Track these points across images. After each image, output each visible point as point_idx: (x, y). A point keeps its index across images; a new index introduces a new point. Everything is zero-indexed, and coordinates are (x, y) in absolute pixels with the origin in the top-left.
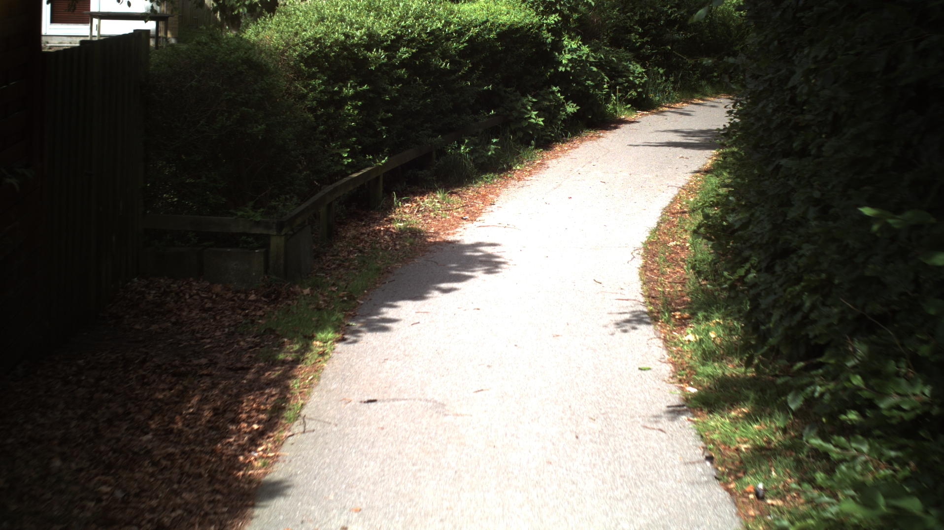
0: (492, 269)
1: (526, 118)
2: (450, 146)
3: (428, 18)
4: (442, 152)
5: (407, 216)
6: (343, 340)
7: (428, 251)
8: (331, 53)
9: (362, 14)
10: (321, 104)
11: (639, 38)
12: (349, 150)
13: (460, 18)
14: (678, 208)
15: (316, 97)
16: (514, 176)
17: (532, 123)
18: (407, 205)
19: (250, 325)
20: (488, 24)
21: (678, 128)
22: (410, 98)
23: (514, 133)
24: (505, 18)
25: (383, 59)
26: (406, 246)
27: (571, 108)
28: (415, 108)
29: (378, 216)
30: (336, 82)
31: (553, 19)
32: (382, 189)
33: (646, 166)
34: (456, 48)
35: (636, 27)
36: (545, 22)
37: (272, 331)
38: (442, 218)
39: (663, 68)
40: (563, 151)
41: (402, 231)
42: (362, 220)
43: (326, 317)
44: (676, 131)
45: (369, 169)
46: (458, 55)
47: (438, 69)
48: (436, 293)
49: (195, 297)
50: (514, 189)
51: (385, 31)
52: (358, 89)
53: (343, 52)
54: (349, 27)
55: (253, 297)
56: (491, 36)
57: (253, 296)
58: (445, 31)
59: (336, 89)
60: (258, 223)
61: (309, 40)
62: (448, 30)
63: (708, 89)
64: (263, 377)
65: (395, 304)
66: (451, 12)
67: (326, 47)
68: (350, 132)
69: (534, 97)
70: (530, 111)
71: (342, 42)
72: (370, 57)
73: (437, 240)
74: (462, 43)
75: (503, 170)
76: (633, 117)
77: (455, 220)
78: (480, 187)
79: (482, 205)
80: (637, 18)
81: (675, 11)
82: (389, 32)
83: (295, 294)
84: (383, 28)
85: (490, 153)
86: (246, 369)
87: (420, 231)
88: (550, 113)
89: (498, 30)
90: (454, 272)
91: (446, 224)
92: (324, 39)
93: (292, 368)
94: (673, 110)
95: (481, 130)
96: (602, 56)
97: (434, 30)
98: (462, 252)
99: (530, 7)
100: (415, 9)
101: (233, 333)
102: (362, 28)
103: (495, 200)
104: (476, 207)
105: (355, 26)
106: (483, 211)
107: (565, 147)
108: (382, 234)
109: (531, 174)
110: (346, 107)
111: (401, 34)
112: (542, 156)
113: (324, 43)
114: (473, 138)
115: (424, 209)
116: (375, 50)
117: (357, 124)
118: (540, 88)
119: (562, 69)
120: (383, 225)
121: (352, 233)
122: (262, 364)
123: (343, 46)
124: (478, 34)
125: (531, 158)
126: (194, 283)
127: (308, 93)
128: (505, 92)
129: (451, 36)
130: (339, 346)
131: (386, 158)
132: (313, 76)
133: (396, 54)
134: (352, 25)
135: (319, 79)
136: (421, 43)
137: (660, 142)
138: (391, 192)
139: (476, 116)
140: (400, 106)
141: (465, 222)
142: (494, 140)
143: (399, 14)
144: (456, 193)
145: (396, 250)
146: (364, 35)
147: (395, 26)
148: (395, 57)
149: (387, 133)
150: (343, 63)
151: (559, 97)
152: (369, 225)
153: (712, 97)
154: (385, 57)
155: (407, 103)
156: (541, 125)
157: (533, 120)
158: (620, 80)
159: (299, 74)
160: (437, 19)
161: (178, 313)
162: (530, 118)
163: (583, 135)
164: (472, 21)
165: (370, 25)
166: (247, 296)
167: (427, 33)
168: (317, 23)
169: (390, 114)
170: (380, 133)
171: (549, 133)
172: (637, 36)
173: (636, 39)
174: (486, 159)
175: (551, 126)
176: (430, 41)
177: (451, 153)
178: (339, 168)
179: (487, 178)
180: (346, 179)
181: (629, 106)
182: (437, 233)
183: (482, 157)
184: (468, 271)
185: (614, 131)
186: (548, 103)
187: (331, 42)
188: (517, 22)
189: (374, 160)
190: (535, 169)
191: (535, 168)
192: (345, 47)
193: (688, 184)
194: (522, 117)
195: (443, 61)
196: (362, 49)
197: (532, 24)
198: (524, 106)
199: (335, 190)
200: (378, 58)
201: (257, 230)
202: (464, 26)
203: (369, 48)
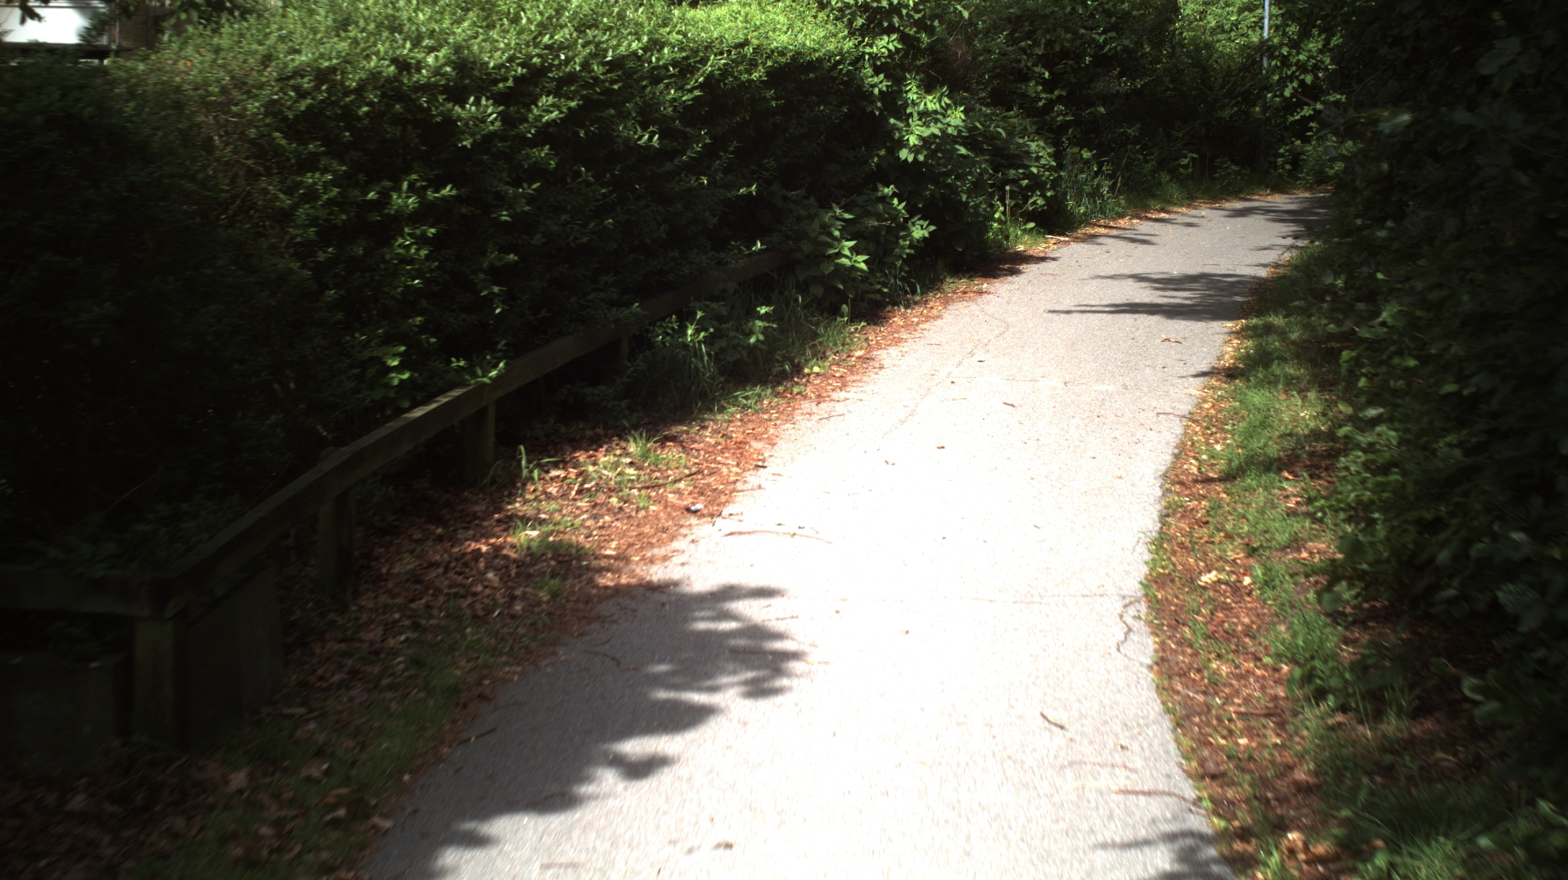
0: (764, 679)
1: (830, 256)
2: (661, 326)
3: (608, 29)
4: (642, 342)
5: (553, 506)
7: (597, 617)
8: (360, 107)
10: (328, 233)
11: (1044, 91)
12: (403, 348)
13: (685, 35)
14: (1194, 470)
15: (317, 218)
16: (808, 389)
17: (843, 266)
18: (554, 473)
20: (748, 50)
21: (1138, 270)
22: (564, 217)
23: (803, 288)
24: (784, 38)
25: (492, 123)
26: (539, 603)
27: (920, 230)
28: (576, 239)
30: (374, 178)
31: (885, 44)
32: (492, 440)
33: (1094, 361)
34: (674, 100)
35: (1037, 69)
36: (868, 50)
38: (638, 510)
39: (1091, 150)
40: (908, 326)
41: (532, 556)
44: (1138, 278)
45: (456, 393)
46: (679, 118)
47: (632, 148)
48: (608, 779)
50: (809, 424)
51: (503, 57)
52: (431, 195)
53: (393, 106)
54: (408, 45)
56: (755, 76)
58: (650, 62)
59: (372, 195)
61: (299, 73)
62: (658, 59)
63: (1174, 190)
66: (666, 21)
67: (348, 92)
68: (410, 302)
69: (846, 209)
70: (838, 240)
71: (389, 80)
72: (459, 118)
73: (624, 580)
74: (691, 91)
75: (782, 377)
76: (1039, 249)
77: (669, 515)
78: (730, 422)
79: (735, 469)
80: (1039, 51)
81: (1111, 38)
82: (511, 59)
83: (203, 792)
84: (498, 48)
85: (753, 340)
87: (580, 553)
88: (878, 245)
89: (769, 63)
90: (662, 695)
91: (647, 529)
92: (343, 73)
94: (1115, 232)
95: (731, 286)
96: (978, 125)
97: (624, 57)
98: (686, 620)
99: (837, 19)
100: (578, 8)
102: (441, 46)
103: (766, 454)
104: (720, 474)
105: (426, 42)
106: (739, 486)
108: (482, 565)
109: (844, 386)
110: (400, 241)
111: (542, 64)
112: (867, 339)
113: (342, 82)
114: (714, 305)
115: (597, 484)
116: (472, 99)
117: (425, 281)
118: (856, 189)
119: (904, 154)
120: (487, 535)
121: (407, 562)
123: (392, 91)
124: (725, 71)
125: (843, 345)
127: (295, 207)
128: (785, 198)
129: (663, 72)
131: (501, 365)
132: (309, 164)
133: (528, 111)
134: (417, 39)
135: (326, 170)
136: (590, 86)
137: (1109, 302)
138: (516, 446)
139: (722, 255)
140: (538, 236)
141: (693, 520)
142: (763, 310)
143: (539, 17)
144: (673, 439)
146: (445, 64)
147: (526, 44)
148: (526, 120)
149: (503, 302)
150: (392, 132)
151: (894, 208)
152: (451, 538)
153: (1183, 206)
154: (496, 119)
155: (556, 228)
156: (861, 270)
157: (844, 261)
158: (1013, 173)
159: (271, 156)
160: (630, 34)
162: (839, 255)
164: (712, 42)
165: (463, 41)
167: (604, 64)
169: (512, 256)
170: (489, 300)
171: (879, 287)
172: (1040, 88)
173: (1036, 92)
174: (745, 353)
175: (883, 272)
176: (613, 82)
177: (663, 343)
178: (378, 395)
179: (746, 398)
180: (393, 425)
181: (1031, 225)
182: (622, 557)
183: (735, 347)
184: (700, 689)
185: (1010, 278)
186: (876, 223)
187: (361, 79)
188: (810, 48)
189: (470, 371)
190: (852, 373)
191: (852, 369)
192: (397, 92)
193: (1199, 406)
194: (821, 254)
195: (644, 129)
196: (441, 99)
197: (840, 53)
198: (826, 229)
199: (362, 456)
200: (479, 120)
201: (97, 605)
202: (694, 52)
203: (457, 95)
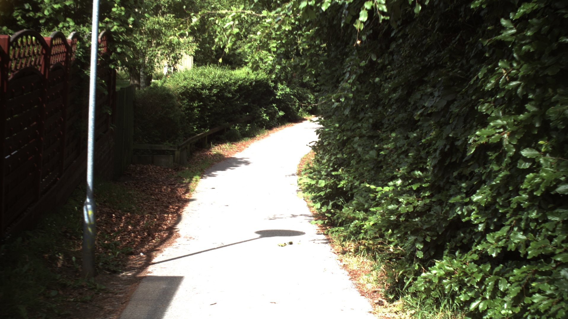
0: (247, 164)
2: (232, 126)
3: (223, 78)
4: (228, 129)
5: (217, 150)
7: (225, 160)
8: (190, 91)
9: (199, 76)
10: (187, 109)
12: (196, 126)
13: (235, 77)
15: (185, 107)
17: (264, 119)
18: (216, 147)
19: (172, 176)
20: (246, 79)
22: (217, 108)
23: (257, 123)
26: (218, 158)
27: (281, 113)
28: (219, 111)
29: (206, 150)
30: (191, 102)
32: (207, 141)
34: (234, 89)
36: (270, 77)
38: (229, 151)
40: (277, 131)
41: (215, 155)
42: (200, 151)
43: (195, 173)
45: (202, 133)
46: (234, 92)
47: (227, 97)
48: (229, 169)
49: (152, 170)
51: (208, 83)
52: (199, 104)
53: (194, 91)
56: (247, 84)
57: (170, 170)
58: (229, 83)
59: (191, 104)
61: (182, 87)
62: (231, 82)
64: (180, 186)
66: (232, 75)
67: (188, 89)
68: (196, 120)
69: (265, 108)
70: (263, 114)
72: (203, 93)
74: (236, 87)
75: (252, 136)
76: (309, 117)
77: (234, 151)
78: (244, 142)
79: (244, 147)
83: (184, 169)
85: (247, 130)
86: (175, 184)
87: (222, 155)
88: (272, 115)
89: (250, 82)
90: (234, 165)
91: (231, 153)
92: (187, 86)
93: (188, 184)
95: (243, 121)
96: (296, 91)
97: (225, 82)
98: (237, 160)
100: (218, 74)
101: (167, 177)
102: (200, 82)
103: (249, 146)
104: (241, 148)
106: (244, 149)
107: (278, 129)
108: (208, 155)
109: (263, 138)
110: (195, 111)
111: (213, 84)
112: (268, 132)
114: (240, 124)
115: (223, 148)
117: (198, 117)
118: (267, 105)
119: (277, 97)
120: (208, 152)
122: (179, 183)
123: (193, 88)
124: (242, 83)
125: (264, 133)
126: (151, 166)
127: (182, 105)
128: (253, 106)
129: (231, 84)
130: (201, 179)
131: (208, 130)
132: (184, 99)
133: (212, 91)
134: (196, 81)
135: (186, 100)
136: (221, 87)
138: (210, 143)
139: (241, 115)
140: (213, 111)
141: (237, 152)
142: (248, 125)
143: (212, 76)
144: (234, 144)
145: (214, 159)
146: (200, 85)
147: (211, 81)
148: (212, 93)
149: (208, 121)
150: (193, 95)
151: (275, 109)
152: (203, 152)
155: (216, 110)
156: (268, 120)
158: (304, 102)
159: (179, 98)
160: (226, 78)
161: (148, 173)
162: (263, 116)
163: (286, 124)
164: (240, 78)
165: (202, 81)
166: (168, 170)
167: (223, 84)
168: (184, 80)
169: (210, 114)
170: (206, 120)
171: (271, 123)
174: (245, 132)
175: (272, 121)
176: (224, 86)
177: (232, 129)
178: (193, 132)
179: (246, 139)
180: (196, 136)
181: (308, 113)
184: (239, 165)
185: (300, 123)
186: (271, 111)
187: (190, 87)
188: (258, 78)
189: (204, 130)
191: (265, 136)
194: (260, 116)
195: (229, 94)
197: (265, 78)
198: (261, 112)
199: (193, 139)
200: (205, 93)
201: (171, 149)
202: (237, 80)
203: (202, 89)
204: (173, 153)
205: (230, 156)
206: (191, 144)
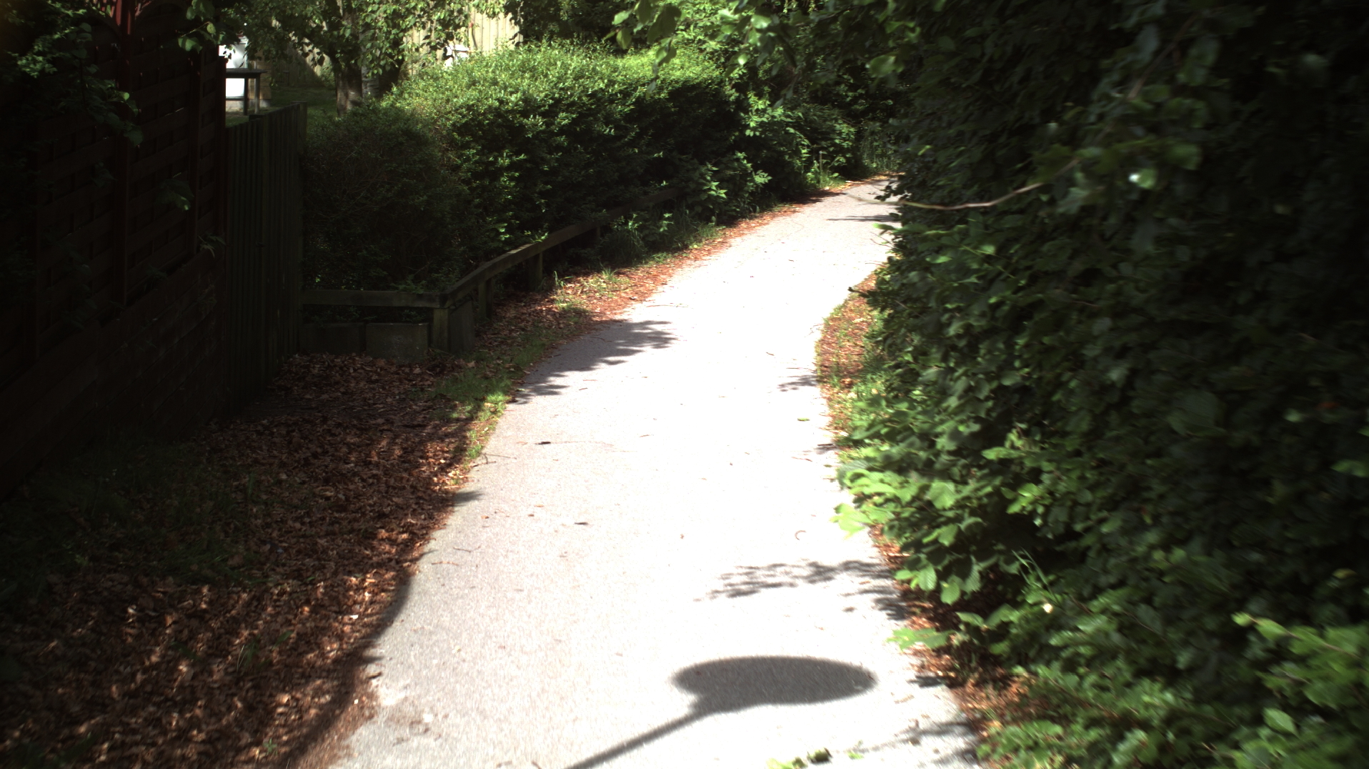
0: (660, 344)
1: (705, 191)
2: (616, 221)
3: (588, 78)
4: (607, 229)
5: (570, 296)
6: (513, 401)
7: (594, 329)
8: (484, 121)
9: (516, 75)
10: (476, 175)
11: (850, 91)
12: (506, 225)
13: (625, 76)
15: (471, 169)
16: (691, 255)
17: (712, 195)
18: (569, 285)
19: (420, 393)
20: (659, 82)
22: (571, 169)
23: (691, 207)
24: (678, 73)
25: (541, 126)
26: (570, 325)
27: (761, 178)
28: (576, 179)
29: (539, 297)
30: (490, 152)
31: (737, 72)
32: (541, 269)
33: (844, 242)
34: (621, 111)
35: (845, 77)
37: (443, 396)
38: (608, 298)
40: (749, 228)
41: (564, 313)
42: (521, 302)
43: (495, 383)
45: (528, 246)
46: (623, 120)
47: (601, 135)
48: (603, 365)
49: (359, 371)
50: (690, 269)
51: (542, 95)
52: (515, 158)
53: (498, 120)
54: (502, 92)
55: (417, 371)
56: (662, 96)
57: (418, 369)
58: (608, 92)
59: (491, 159)
60: (420, 297)
61: (461, 107)
62: (612, 91)
64: (440, 432)
65: (562, 374)
66: (615, 69)
67: (480, 114)
68: (507, 205)
69: (715, 165)
70: (709, 182)
71: (496, 109)
72: (527, 124)
73: (604, 319)
74: (629, 106)
75: (678, 250)
76: (841, 187)
77: (622, 300)
78: (652, 268)
79: (653, 285)
82: (546, 96)
83: (461, 368)
84: (540, 91)
85: (662, 230)
86: (423, 426)
87: (585, 311)
88: (735, 184)
89: (670, 88)
90: (621, 347)
91: (612, 304)
92: (477, 106)
93: (467, 424)
95: (651, 204)
96: (800, 114)
97: (596, 91)
98: (630, 329)
99: (710, 58)
100: (575, 68)
101: (404, 399)
102: (517, 92)
103: (668, 280)
104: (646, 287)
105: (509, 89)
106: (654, 291)
107: (753, 223)
108: (544, 313)
109: (709, 254)
110: (502, 179)
111: (560, 97)
112: (725, 234)
113: (477, 110)
114: (642, 213)
115: (589, 289)
116: (532, 116)
117: (514, 197)
118: (721, 154)
119: (748, 132)
120: (544, 305)
121: (512, 313)
122: (437, 422)
123: (497, 112)
124: (646, 94)
125: (711, 236)
126: (357, 358)
127: (462, 164)
128: (681, 160)
129: (615, 97)
130: (511, 406)
131: (546, 234)
132: (466, 146)
133: (555, 120)
134: (505, 88)
135: (473, 149)
136: (581, 107)
138: (552, 273)
139: (646, 188)
140: (560, 177)
141: (633, 302)
142: (667, 215)
143: (557, 74)
144: (623, 274)
145: (560, 328)
146: (519, 100)
147: (552, 88)
148: (554, 124)
149: (546, 207)
150: (497, 131)
151: (744, 165)
152: (529, 305)
154: (542, 124)
155: (567, 174)
156: (723, 198)
157: (713, 193)
158: (824, 144)
159: (452, 142)
160: (599, 79)
161: (346, 384)
162: (710, 189)
163: (776, 209)
164: (639, 79)
165: (526, 88)
166: (411, 370)
167: (588, 96)
168: (468, 87)
169: (549, 186)
170: (539, 207)
171: (734, 208)
172: (848, 89)
173: (846, 92)
174: (658, 237)
175: (737, 200)
176: (592, 104)
177: (617, 229)
178: (496, 244)
179: (659, 258)
180: (503, 256)
181: (836, 175)
182: (603, 312)
183: (653, 234)
184: (634, 346)
186: (732, 173)
187: (485, 109)
188: (693, 78)
189: (532, 236)
191: (715, 247)
192: (499, 114)
194: (700, 189)
195: (607, 126)
196: (518, 116)
197: (711, 79)
198: (703, 176)
199: (494, 267)
200: (535, 125)
201: (420, 304)
202: (631, 85)
203: (525, 114)
204: (427, 315)
205: (609, 315)
206: (488, 282)
